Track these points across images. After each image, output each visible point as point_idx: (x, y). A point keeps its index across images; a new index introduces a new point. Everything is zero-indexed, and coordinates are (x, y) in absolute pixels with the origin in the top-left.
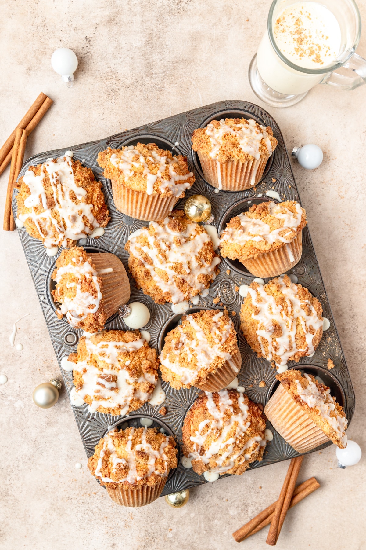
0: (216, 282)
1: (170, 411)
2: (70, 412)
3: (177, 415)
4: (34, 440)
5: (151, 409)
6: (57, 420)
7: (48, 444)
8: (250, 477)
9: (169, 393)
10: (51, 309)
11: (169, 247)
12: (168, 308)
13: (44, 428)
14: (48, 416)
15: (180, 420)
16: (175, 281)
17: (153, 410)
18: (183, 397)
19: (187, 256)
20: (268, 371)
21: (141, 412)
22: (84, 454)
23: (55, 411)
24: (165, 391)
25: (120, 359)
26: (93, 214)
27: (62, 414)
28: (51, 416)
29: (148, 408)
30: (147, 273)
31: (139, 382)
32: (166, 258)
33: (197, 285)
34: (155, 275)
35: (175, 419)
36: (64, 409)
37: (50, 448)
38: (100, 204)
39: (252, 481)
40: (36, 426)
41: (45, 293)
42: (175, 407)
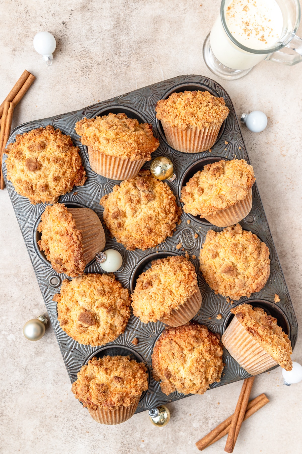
0: (178, 230)
1: (141, 342)
2: (55, 343)
3: (147, 345)
4: (24, 368)
5: (124, 340)
6: (44, 350)
7: (36, 371)
8: (210, 394)
9: (140, 326)
10: (38, 257)
11: (139, 202)
12: (138, 254)
13: (33, 357)
14: (36, 347)
15: (150, 348)
17: (126, 341)
18: (152, 329)
20: (224, 306)
21: (116, 342)
22: (68, 379)
23: (42, 342)
27: (49, 345)
28: (39, 347)
29: (122, 339)
30: (120, 225)
32: (136, 212)
35: (146, 348)
36: (50, 341)
37: (39, 374)
38: (78, 166)
39: (211, 398)
40: (26, 355)
41: (32, 243)
42: (145, 338)
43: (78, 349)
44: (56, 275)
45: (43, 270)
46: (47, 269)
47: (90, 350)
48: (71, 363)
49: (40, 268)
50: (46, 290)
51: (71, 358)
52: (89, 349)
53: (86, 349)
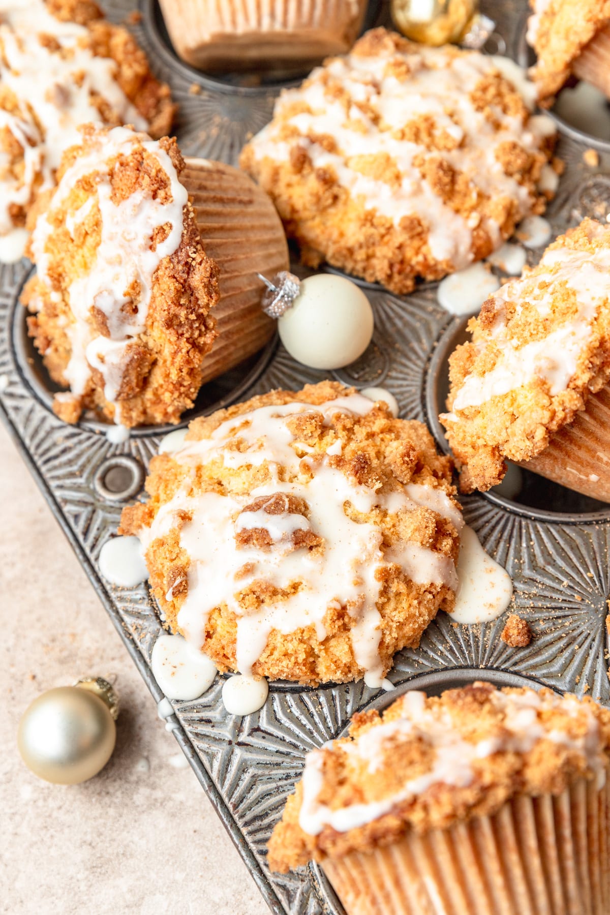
0: (563, 196)
1: (544, 633)
2: (171, 804)
3: (574, 639)
5: (467, 642)
6: (127, 846)
9: (520, 567)
10: (38, 408)
11: (377, 87)
12: (430, 307)
13: (83, 888)
14: (88, 838)
15: (592, 653)
16: (424, 176)
17: (477, 642)
18: (574, 567)
19: (440, 99)
21: (433, 660)
23: (112, 811)
24: (504, 565)
25: (301, 446)
26: (122, 87)
27: (144, 816)
28: (100, 834)
29: (456, 640)
30: (328, 180)
31: (391, 512)
32: (376, 120)
33: (501, 187)
34: (354, 180)
35: (573, 654)
36: (148, 798)
38: (136, 61)
41: (11, 367)
42: (558, 613)
43: (271, 729)
44: (122, 455)
45: (64, 451)
46: (80, 442)
47: (324, 720)
48: (252, 796)
49: (55, 445)
50: (90, 520)
51: (247, 777)
52: (317, 719)
53: (304, 721)
